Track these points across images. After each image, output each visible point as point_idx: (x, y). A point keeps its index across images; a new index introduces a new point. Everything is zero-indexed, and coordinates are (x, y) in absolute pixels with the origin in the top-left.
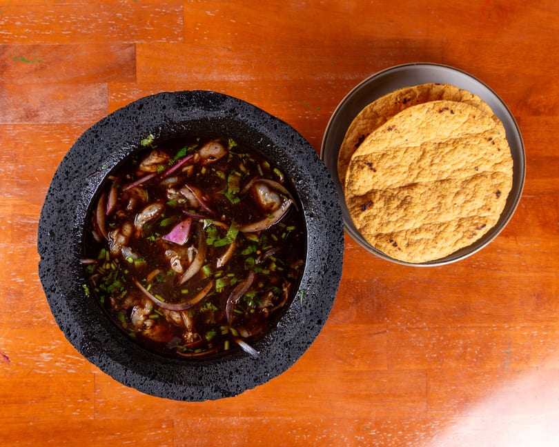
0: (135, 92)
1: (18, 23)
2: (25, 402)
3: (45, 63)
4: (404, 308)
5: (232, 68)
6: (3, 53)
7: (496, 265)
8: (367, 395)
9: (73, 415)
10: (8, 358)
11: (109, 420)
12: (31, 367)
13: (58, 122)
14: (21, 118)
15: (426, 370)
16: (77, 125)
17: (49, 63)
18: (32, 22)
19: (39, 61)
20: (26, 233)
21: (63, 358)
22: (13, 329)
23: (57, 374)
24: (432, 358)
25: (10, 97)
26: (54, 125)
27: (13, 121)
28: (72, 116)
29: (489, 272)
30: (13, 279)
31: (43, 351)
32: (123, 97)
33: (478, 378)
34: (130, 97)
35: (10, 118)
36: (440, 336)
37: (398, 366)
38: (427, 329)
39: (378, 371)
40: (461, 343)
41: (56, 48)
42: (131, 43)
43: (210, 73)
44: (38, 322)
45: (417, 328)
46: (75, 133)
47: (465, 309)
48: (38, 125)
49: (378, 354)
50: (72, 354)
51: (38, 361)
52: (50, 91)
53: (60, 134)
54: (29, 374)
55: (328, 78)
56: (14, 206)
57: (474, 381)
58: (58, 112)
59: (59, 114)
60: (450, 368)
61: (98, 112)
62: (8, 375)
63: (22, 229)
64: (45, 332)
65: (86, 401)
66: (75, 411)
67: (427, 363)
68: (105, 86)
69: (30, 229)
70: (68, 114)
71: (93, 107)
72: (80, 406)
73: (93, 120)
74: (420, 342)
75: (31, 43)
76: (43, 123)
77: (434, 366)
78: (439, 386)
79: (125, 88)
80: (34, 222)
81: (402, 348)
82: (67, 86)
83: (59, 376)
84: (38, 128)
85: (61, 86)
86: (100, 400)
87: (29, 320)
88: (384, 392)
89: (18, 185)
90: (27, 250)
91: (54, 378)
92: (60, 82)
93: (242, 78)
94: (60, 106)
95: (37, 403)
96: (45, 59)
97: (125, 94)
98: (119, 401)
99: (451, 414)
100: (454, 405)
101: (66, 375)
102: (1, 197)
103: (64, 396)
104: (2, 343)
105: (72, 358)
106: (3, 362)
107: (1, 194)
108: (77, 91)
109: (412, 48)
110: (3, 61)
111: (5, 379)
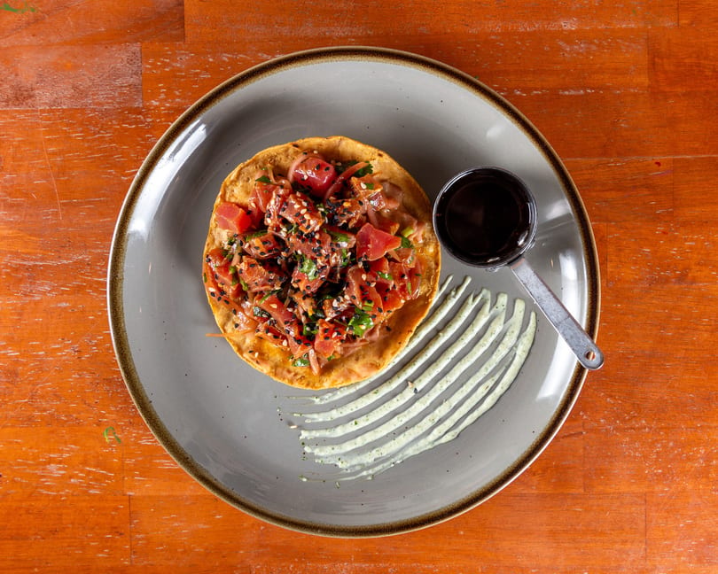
0: (183, 57)
2: (26, 538)
3: (43, 13)
4: (611, 396)
5: (336, 15)
9: (99, 558)
11: (152, 565)
12: (34, 484)
13: (64, 107)
14: (7, 101)
15: (645, 494)
16: (94, 110)
17: (48, 13)
19: (33, 10)
20: (20, 281)
21: (82, 471)
22: (4, 427)
23: (73, 495)
24: (655, 474)
26: (59, 110)
28: (86, 97)
30: (3, 352)
31: (50, 461)
32: (165, 65)
34: (174, 64)
36: (669, 441)
37: (601, 488)
38: (647, 429)
39: (568, 494)
40: (702, 451)
43: (301, 25)
44: (42, 418)
45: (632, 428)
46: (91, 124)
47: (708, 399)
48: (33, 111)
49: (569, 468)
50: (96, 467)
51: (44, 476)
52: (50, 57)
53: (68, 125)
54: (30, 495)
55: (489, 31)
56: (2, 238)
58: (65, 91)
59: (66, 93)
60: (684, 490)
61: (125, 90)
63: (13, 274)
64: (52, 432)
65: (118, 537)
66: (102, 552)
67: (647, 483)
68: (136, 47)
69: (26, 274)
70: (80, 93)
71: (118, 82)
72: (109, 544)
73: (119, 103)
76: (42, 108)
77: (657, 488)
78: (666, 518)
79: (167, 51)
80: (31, 263)
81: (607, 459)
82: (77, 50)
83: (75, 498)
84: (34, 116)
85: (68, 48)
86: (139, 536)
87: (28, 413)
88: (578, 528)
89: (5, 206)
90: (23, 308)
91: (68, 502)
92: (66, 43)
93: (352, 32)
94: (66, 80)
95: (43, 538)
96: (41, 6)
97: (168, 61)
98: (168, 537)
99: (684, 562)
100: (690, 548)
101: (87, 498)
103: (84, 528)
105: (95, 472)
108: (92, 56)
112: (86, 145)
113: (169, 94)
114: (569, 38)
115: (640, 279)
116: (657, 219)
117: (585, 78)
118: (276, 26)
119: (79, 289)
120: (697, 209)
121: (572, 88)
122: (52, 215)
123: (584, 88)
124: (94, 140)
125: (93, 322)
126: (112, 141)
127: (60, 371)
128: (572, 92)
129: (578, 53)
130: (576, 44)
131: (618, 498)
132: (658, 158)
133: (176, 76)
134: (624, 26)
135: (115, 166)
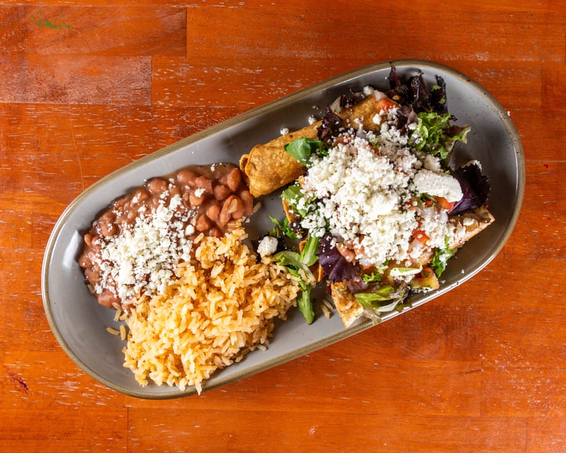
0: (184, 68)
2: (45, 438)
3: (76, 29)
4: (504, 343)
6: (24, 16)
8: (454, 445)
10: (25, 385)
12: (53, 396)
13: (89, 103)
14: (45, 97)
15: (527, 419)
16: (113, 107)
17: (80, 30)
19: (69, 27)
21: (91, 387)
22: (31, 351)
23: (84, 406)
24: (535, 403)
25: (32, 69)
26: (85, 106)
27: (34, 99)
28: (107, 96)
30: (33, 292)
31: (67, 379)
32: (170, 74)
34: (177, 74)
35: (31, 96)
36: (546, 379)
37: (493, 413)
38: (530, 369)
39: (469, 417)
41: (89, 11)
42: (181, 7)
43: (277, 48)
45: (519, 368)
46: (110, 117)
48: (65, 105)
49: (469, 397)
50: (102, 384)
51: (61, 391)
52: (81, 63)
53: (92, 117)
54: (50, 405)
56: (36, 203)
59: (91, 92)
60: (556, 416)
61: (138, 92)
62: (25, 406)
63: (44, 232)
65: (117, 440)
66: (105, 451)
67: (529, 410)
68: (148, 59)
70: (103, 93)
71: (133, 86)
72: (110, 445)
73: (133, 102)
74: (521, 384)
75: (59, 3)
76: (72, 103)
77: (536, 414)
78: (542, 437)
79: (172, 63)
81: (499, 391)
82: (102, 59)
83: (85, 408)
84: (66, 109)
85: (95, 58)
86: (134, 439)
87: (51, 341)
88: (474, 443)
89: (40, 178)
91: (80, 412)
92: (93, 53)
93: (316, 55)
94: (92, 82)
95: (59, 439)
96: (74, 24)
97: (172, 71)
98: (156, 441)
101: (95, 408)
102: (20, 192)
103: (91, 432)
104: (18, 367)
105: (101, 388)
106: (20, 390)
107: (20, 188)
108: (113, 65)
109: (529, 23)
110: (25, 24)
111: (21, 410)
112: (106, 133)
113: (173, 96)
114: (482, 67)
115: (529, 254)
116: (543, 208)
118: (257, 48)
122: (77, 186)
124: (112, 130)
126: (126, 131)
129: (489, 79)
130: (488, 72)
131: (506, 421)
132: (546, 162)
133: (178, 83)
134: (524, 60)
135: (127, 151)
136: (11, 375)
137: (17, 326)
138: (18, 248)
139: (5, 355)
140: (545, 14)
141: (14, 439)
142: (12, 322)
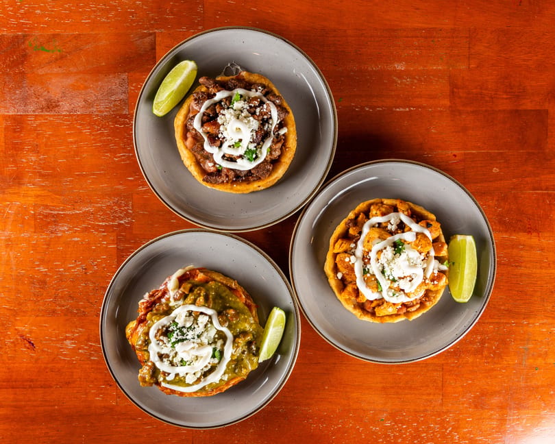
1: (38, 11)
2: (50, 387)
3: (67, 52)
6: (23, 43)
7: (517, 261)
8: (383, 387)
9: (97, 400)
10: (33, 344)
11: (130, 405)
12: (56, 353)
13: (78, 113)
14: (42, 109)
15: (443, 365)
16: (97, 115)
17: (69, 53)
18: (52, 11)
19: (59, 51)
20: (49, 223)
21: (86, 345)
22: (37, 316)
23: (80, 360)
24: (449, 352)
25: (31, 87)
26: (75, 115)
27: (34, 111)
28: (93, 107)
29: (510, 268)
30: (37, 269)
31: (66, 338)
33: (495, 373)
35: (31, 108)
40: (479, 338)
41: (76, 37)
42: (151, 31)
44: (62, 311)
46: (95, 124)
48: (59, 115)
50: (95, 342)
51: (62, 348)
52: (70, 81)
53: (81, 125)
54: (53, 360)
55: (350, 69)
56: (38, 196)
57: (490, 376)
58: (79, 103)
60: (467, 362)
61: (118, 103)
62: (33, 361)
63: (44, 219)
64: (67, 320)
65: (108, 387)
66: (99, 397)
67: (444, 357)
68: (125, 76)
69: (53, 219)
71: (113, 98)
72: (102, 392)
73: (113, 111)
75: (51, 32)
76: (64, 113)
77: (450, 361)
78: (455, 380)
80: (56, 212)
82: (87, 77)
83: (82, 362)
84: (59, 118)
85: (81, 76)
87: (53, 308)
88: (400, 385)
89: (40, 176)
90: (50, 241)
91: (77, 365)
92: (80, 72)
94: (80, 96)
95: (61, 387)
96: (65, 48)
99: (466, 408)
100: (470, 399)
101: (89, 362)
102: (24, 187)
103: (87, 381)
104: (27, 330)
105: (94, 346)
106: (28, 348)
107: (24, 184)
108: (97, 81)
109: (438, 38)
110: (24, 50)
111: (31, 365)
112: (92, 137)
114: (400, 75)
117: (410, 100)
119: (86, 229)
120: (479, 185)
121: (402, 107)
122: (70, 182)
123: (409, 107)
124: (97, 134)
125: (94, 250)
126: (109, 135)
127: (72, 281)
128: (401, 109)
129: (406, 85)
130: (405, 79)
131: (426, 367)
132: (455, 152)
134: (435, 68)
135: (110, 151)
136: (22, 336)
137: (25, 297)
138: (23, 233)
139: (16, 320)
140: (452, 29)
141: (25, 388)
142: (20, 293)
